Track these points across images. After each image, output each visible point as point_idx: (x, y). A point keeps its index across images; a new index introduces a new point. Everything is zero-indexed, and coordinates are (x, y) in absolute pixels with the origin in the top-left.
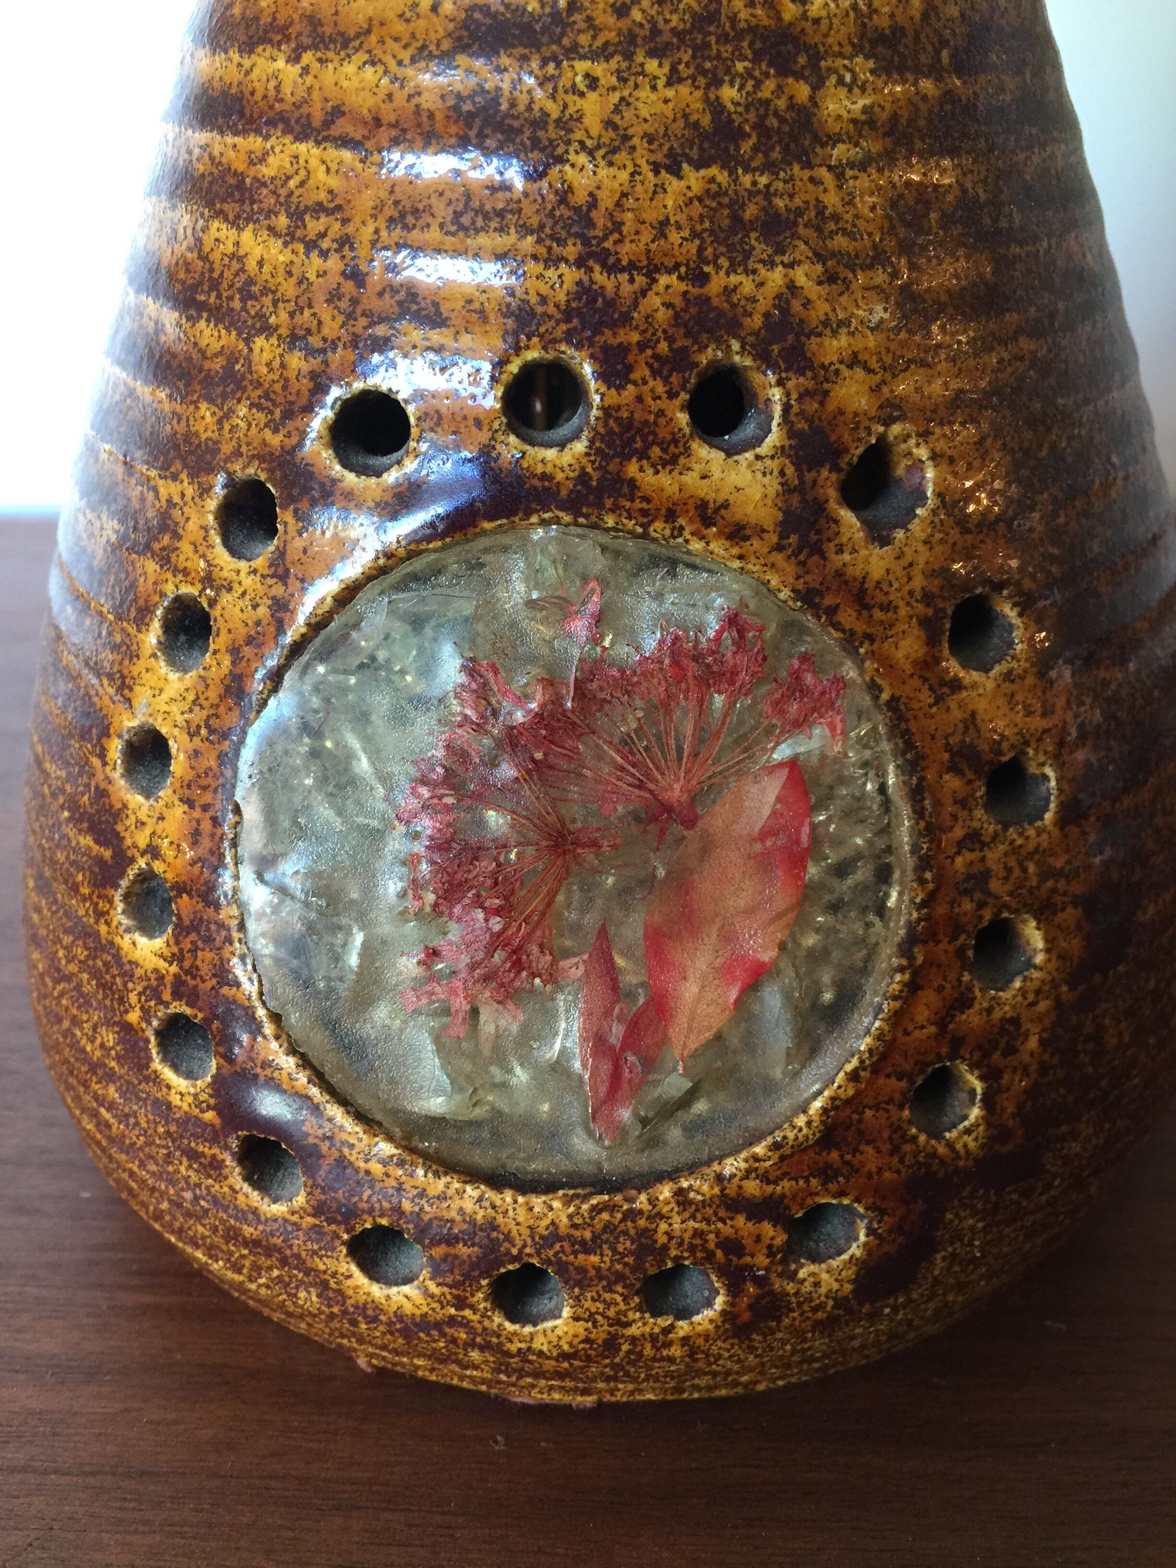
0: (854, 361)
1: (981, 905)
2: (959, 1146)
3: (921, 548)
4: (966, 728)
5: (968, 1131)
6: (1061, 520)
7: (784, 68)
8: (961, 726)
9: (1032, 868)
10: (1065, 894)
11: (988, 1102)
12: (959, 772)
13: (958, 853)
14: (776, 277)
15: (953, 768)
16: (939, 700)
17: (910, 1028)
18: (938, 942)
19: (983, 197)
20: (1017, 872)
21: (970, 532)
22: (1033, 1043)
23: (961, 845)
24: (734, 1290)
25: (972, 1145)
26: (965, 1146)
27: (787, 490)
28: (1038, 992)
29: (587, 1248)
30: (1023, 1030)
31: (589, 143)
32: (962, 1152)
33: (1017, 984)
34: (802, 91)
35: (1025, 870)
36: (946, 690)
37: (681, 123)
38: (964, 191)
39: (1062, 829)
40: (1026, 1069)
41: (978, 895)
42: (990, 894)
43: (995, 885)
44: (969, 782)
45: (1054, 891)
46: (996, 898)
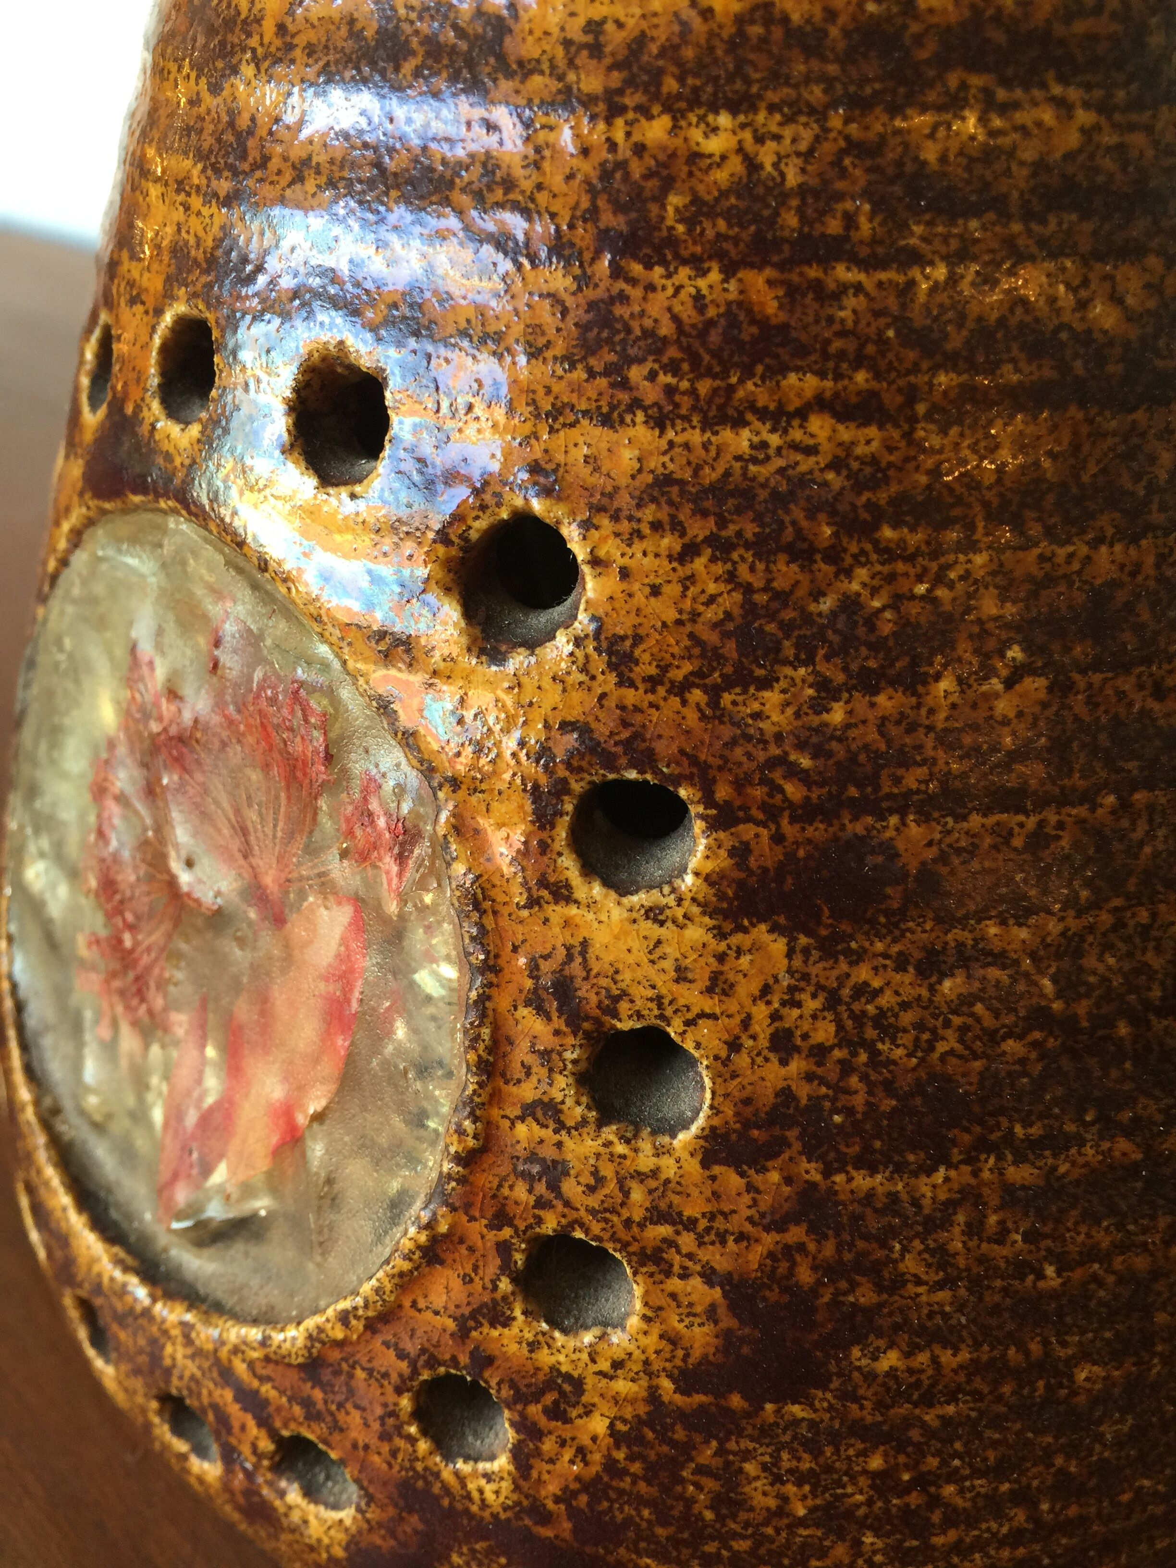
11: (521, 1460)
13: (522, 1119)
16: (533, 902)
17: (422, 1304)
22: (598, 1425)
23: (529, 1111)
24: (228, 1465)
25: (490, 1496)
26: (481, 1491)
28: (617, 1365)
30: (584, 1399)
31: (260, 51)
32: (475, 1495)
36: (545, 893)
37: (344, 31)
40: (581, 1451)
41: (541, 1188)
42: (559, 1195)
43: (571, 1188)
46: (567, 1204)
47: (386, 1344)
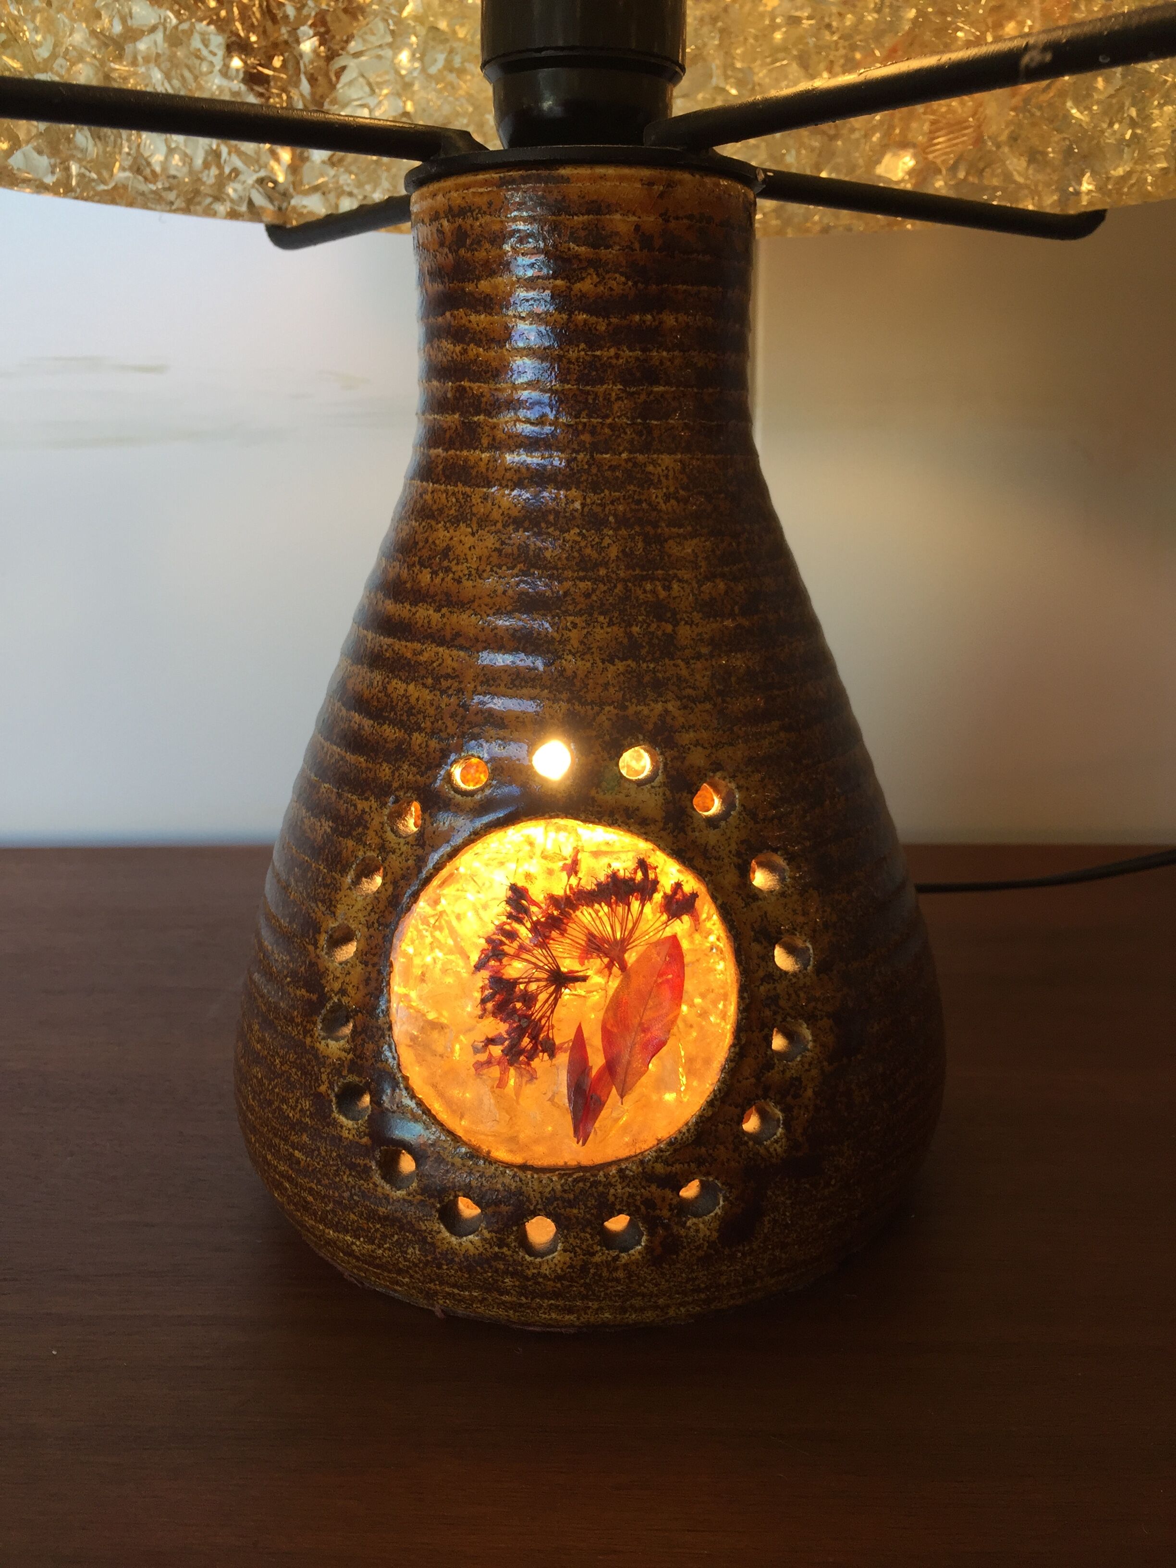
0: (697, 744)
1: (775, 1013)
2: (771, 1150)
3: (734, 830)
4: (762, 920)
5: (776, 1142)
6: (808, 819)
7: (660, 618)
8: (759, 919)
9: (802, 995)
10: (821, 1010)
11: (787, 1125)
12: (760, 942)
13: (762, 984)
14: (659, 707)
15: (756, 940)
16: (747, 905)
17: (741, 1079)
18: (753, 1032)
19: (758, 669)
20: (794, 995)
21: (758, 823)
22: (809, 1093)
23: (763, 980)
24: (652, 1233)
25: (779, 1150)
26: (775, 1150)
27: (667, 802)
28: (810, 1064)
29: (571, 1204)
30: (803, 1085)
31: (573, 650)
32: (774, 1153)
33: (799, 1059)
34: (669, 628)
35: (798, 996)
36: (750, 900)
37: (614, 642)
38: (748, 667)
39: (818, 976)
40: (806, 1107)
41: (773, 1007)
42: (780, 1008)
43: (782, 1003)
44: (765, 948)
45: (815, 1008)
46: (783, 1009)
47: (730, 1105)
